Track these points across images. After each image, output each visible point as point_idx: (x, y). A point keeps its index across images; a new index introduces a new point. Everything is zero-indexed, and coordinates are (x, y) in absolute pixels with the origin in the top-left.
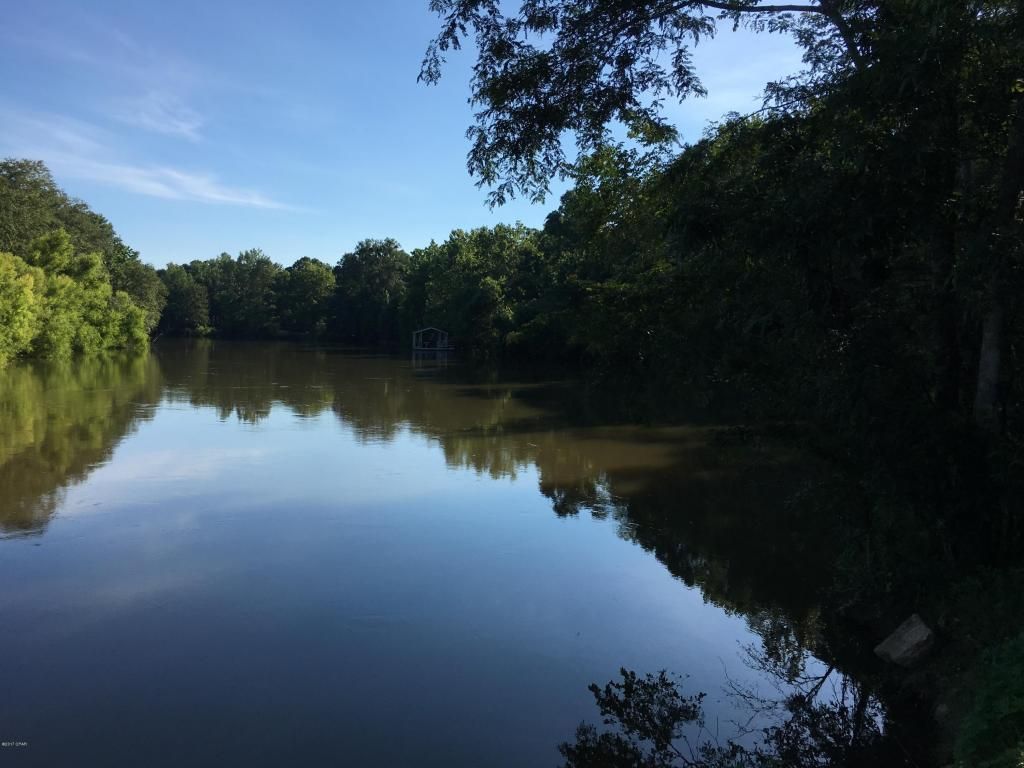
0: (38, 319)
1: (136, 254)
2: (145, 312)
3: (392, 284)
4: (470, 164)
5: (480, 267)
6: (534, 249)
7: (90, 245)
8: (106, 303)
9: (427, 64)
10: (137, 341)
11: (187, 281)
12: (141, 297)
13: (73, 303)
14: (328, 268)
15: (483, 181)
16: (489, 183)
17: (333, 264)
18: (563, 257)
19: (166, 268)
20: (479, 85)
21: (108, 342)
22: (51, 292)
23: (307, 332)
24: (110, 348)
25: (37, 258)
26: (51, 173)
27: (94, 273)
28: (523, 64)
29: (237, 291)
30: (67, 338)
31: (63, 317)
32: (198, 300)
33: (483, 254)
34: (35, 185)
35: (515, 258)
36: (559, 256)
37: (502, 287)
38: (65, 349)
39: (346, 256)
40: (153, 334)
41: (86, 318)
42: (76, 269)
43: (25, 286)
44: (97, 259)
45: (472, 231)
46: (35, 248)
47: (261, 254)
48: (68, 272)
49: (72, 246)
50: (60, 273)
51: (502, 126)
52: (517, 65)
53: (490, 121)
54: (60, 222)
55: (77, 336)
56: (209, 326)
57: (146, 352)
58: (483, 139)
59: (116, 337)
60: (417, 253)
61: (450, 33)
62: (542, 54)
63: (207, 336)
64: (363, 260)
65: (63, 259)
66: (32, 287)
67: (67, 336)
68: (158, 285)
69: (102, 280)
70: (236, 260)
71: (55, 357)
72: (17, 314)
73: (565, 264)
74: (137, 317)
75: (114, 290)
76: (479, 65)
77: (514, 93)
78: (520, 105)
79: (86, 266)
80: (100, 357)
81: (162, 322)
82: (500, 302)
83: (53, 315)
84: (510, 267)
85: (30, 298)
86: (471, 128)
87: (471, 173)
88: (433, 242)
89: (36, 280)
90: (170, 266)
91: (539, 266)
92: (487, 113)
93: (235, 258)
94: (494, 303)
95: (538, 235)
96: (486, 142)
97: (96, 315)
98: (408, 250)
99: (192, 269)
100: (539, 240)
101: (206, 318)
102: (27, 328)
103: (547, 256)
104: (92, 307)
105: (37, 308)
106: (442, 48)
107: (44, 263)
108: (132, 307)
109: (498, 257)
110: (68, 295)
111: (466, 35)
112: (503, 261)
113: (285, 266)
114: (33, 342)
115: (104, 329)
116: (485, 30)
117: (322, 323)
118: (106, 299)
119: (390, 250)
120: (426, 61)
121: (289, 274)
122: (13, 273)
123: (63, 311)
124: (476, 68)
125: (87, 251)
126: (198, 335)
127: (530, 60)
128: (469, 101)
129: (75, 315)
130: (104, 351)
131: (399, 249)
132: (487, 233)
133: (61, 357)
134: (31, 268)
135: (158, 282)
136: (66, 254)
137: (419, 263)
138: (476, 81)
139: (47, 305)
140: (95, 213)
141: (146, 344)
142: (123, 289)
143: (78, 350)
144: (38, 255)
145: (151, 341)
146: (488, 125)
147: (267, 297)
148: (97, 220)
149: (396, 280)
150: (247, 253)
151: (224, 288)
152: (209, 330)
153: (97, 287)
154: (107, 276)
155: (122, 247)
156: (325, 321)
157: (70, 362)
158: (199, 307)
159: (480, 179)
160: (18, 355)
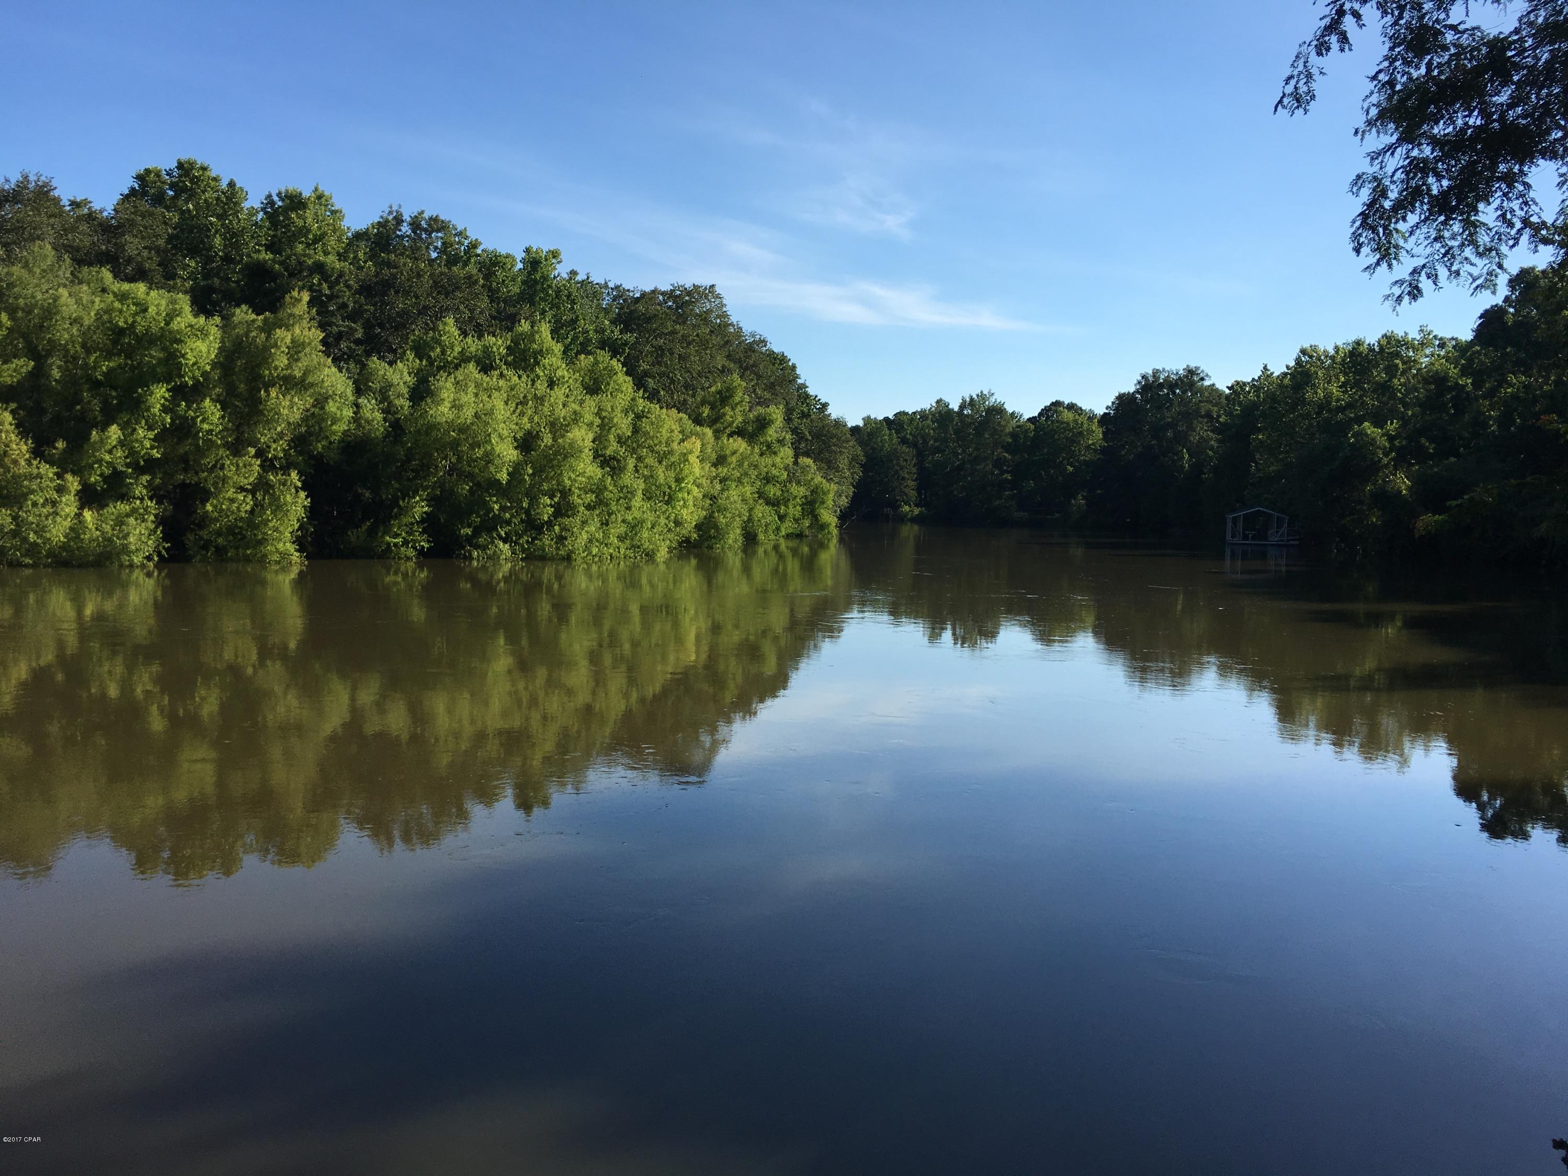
0: (704, 496)
1: (825, 405)
2: (834, 487)
3: (1194, 438)
4: (1356, 236)
5: (1349, 406)
6: (1453, 371)
7: (767, 395)
8: (786, 474)
9: (1293, 82)
10: (823, 527)
11: (888, 439)
12: (828, 465)
13: (746, 474)
14: (1091, 417)
15: (1378, 263)
16: (1390, 266)
17: (1100, 410)
18: (1510, 385)
19: (861, 424)
20: (1378, 105)
21: (787, 527)
22: (721, 460)
23: (1057, 515)
24: (788, 536)
25: (704, 415)
26: (724, 302)
27: (772, 433)
28: (1458, 60)
29: (956, 454)
30: (738, 522)
31: (734, 493)
32: (902, 468)
33: (1357, 384)
34: (704, 318)
35: (1416, 390)
36: (1502, 382)
37: (1391, 439)
38: (734, 536)
39: (1121, 397)
40: (843, 517)
41: (761, 494)
42: (750, 429)
43: (691, 452)
44: (777, 413)
45: (1337, 349)
46: (703, 403)
47: (992, 400)
48: (740, 432)
49: (747, 398)
50: (730, 435)
51: (1417, 167)
52: (1448, 63)
53: (1394, 162)
54: (732, 365)
55: (750, 519)
56: (917, 505)
57: (835, 541)
58: (1380, 192)
59: (796, 520)
60: (1238, 388)
61: (1334, 27)
62: (1496, 39)
63: (914, 520)
64: (1147, 402)
65: (735, 416)
66: (697, 453)
67: (738, 519)
68: (852, 448)
69: (781, 442)
70: (956, 409)
71: (723, 548)
72: (681, 489)
73: (1514, 397)
74: (824, 493)
75: (796, 456)
76: (1380, 71)
77: (1439, 111)
78: (1451, 129)
79: (763, 424)
80: (776, 547)
81: (856, 500)
82: (1386, 466)
83: (723, 490)
84: (1406, 406)
85: (696, 469)
86: (1359, 177)
87: (1357, 250)
88: (1265, 368)
89: (703, 445)
90: (867, 420)
91: (1462, 400)
92: (1391, 149)
93: (955, 406)
94: (1376, 467)
95: (1462, 348)
96: (1386, 198)
97: (773, 491)
98: (1223, 384)
99: (897, 423)
100: (1462, 357)
101: (913, 494)
102: (691, 509)
103: (1477, 385)
104: (768, 479)
105: (704, 481)
106: (1319, 54)
107: (713, 421)
108: (818, 479)
109: (1384, 388)
110: (740, 464)
111: (1361, 26)
112: (1393, 396)
113: (1026, 416)
114: (698, 527)
115: (783, 509)
116: (1396, 13)
117: (1080, 501)
118: (786, 468)
119: (1192, 384)
120: (1290, 78)
121: (1032, 427)
122: (678, 436)
123: (734, 485)
124: (1374, 78)
125: (764, 403)
126: (902, 519)
127: (1472, 51)
128: (1356, 132)
129: (748, 490)
130: (782, 540)
131: (1207, 383)
132: (1364, 349)
133: (730, 547)
134: (698, 428)
135: (851, 444)
136: (739, 408)
137: (1240, 404)
138: (1374, 99)
139: (715, 478)
140: (776, 350)
141: (835, 532)
142: (807, 454)
143: (750, 538)
144: (706, 411)
145: (840, 527)
146: (1390, 169)
147: (998, 463)
148: (779, 360)
149: (1202, 431)
150: (972, 399)
151: (938, 450)
152: (917, 511)
153: (775, 453)
154: (788, 436)
155: (807, 396)
156: (1084, 498)
157: (740, 554)
158: (904, 479)
159: (1373, 259)
160: (680, 544)
